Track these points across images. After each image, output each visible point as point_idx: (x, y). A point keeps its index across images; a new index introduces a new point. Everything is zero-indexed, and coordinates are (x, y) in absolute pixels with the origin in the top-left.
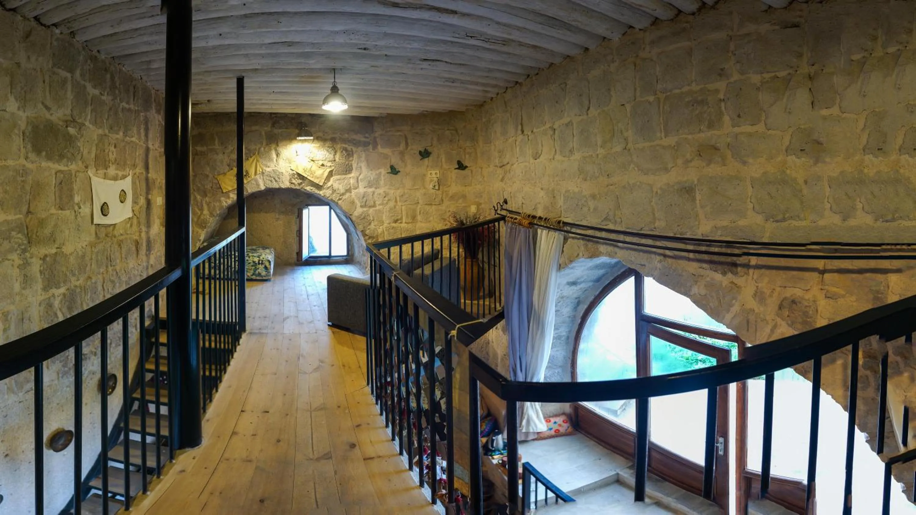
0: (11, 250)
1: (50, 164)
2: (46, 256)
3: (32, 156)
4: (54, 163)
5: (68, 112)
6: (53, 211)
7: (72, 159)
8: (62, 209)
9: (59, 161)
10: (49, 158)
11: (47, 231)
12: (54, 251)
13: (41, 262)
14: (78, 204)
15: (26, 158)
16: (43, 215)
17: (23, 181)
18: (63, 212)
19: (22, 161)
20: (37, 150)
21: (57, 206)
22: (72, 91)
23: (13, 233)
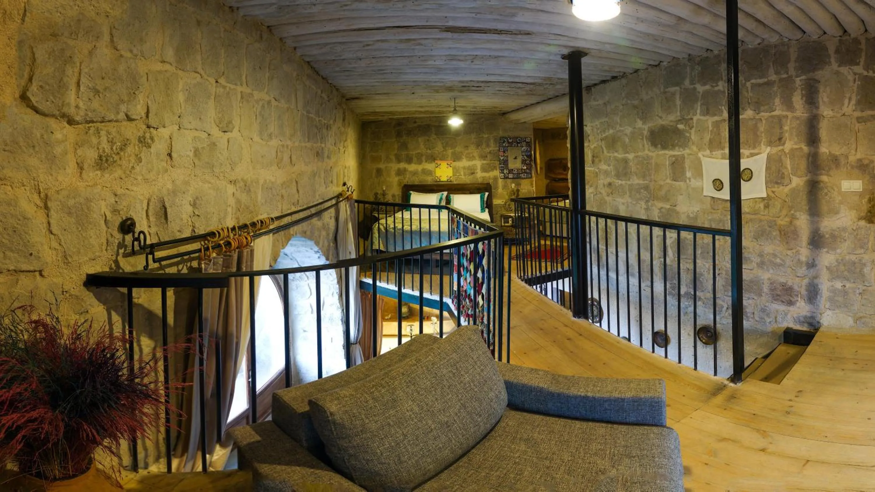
0: (641, 199)
1: (667, 152)
2: (662, 208)
3: (652, 149)
4: (669, 151)
5: (678, 114)
6: (669, 181)
7: (684, 145)
8: (675, 181)
9: (672, 149)
10: (664, 148)
11: (663, 193)
12: (668, 207)
13: (658, 211)
14: (690, 179)
15: (649, 150)
16: (662, 183)
17: (647, 163)
18: (677, 183)
19: (647, 152)
20: (654, 144)
21: (672, 178)
22: (680, 98)
23: (642, 191)
